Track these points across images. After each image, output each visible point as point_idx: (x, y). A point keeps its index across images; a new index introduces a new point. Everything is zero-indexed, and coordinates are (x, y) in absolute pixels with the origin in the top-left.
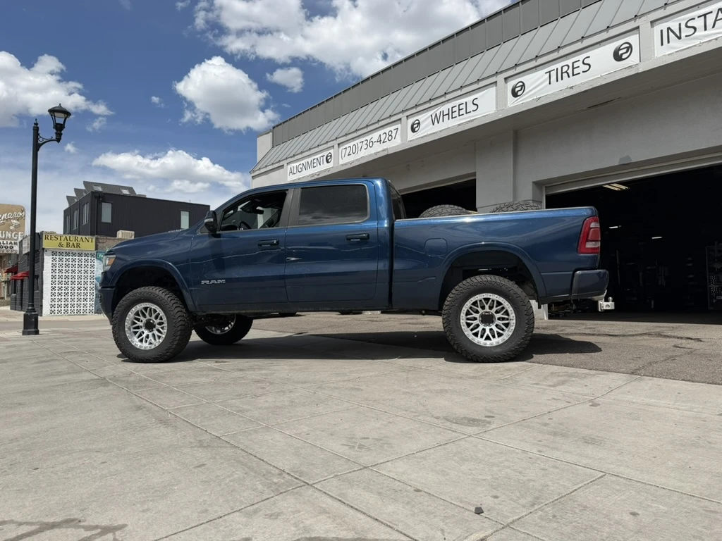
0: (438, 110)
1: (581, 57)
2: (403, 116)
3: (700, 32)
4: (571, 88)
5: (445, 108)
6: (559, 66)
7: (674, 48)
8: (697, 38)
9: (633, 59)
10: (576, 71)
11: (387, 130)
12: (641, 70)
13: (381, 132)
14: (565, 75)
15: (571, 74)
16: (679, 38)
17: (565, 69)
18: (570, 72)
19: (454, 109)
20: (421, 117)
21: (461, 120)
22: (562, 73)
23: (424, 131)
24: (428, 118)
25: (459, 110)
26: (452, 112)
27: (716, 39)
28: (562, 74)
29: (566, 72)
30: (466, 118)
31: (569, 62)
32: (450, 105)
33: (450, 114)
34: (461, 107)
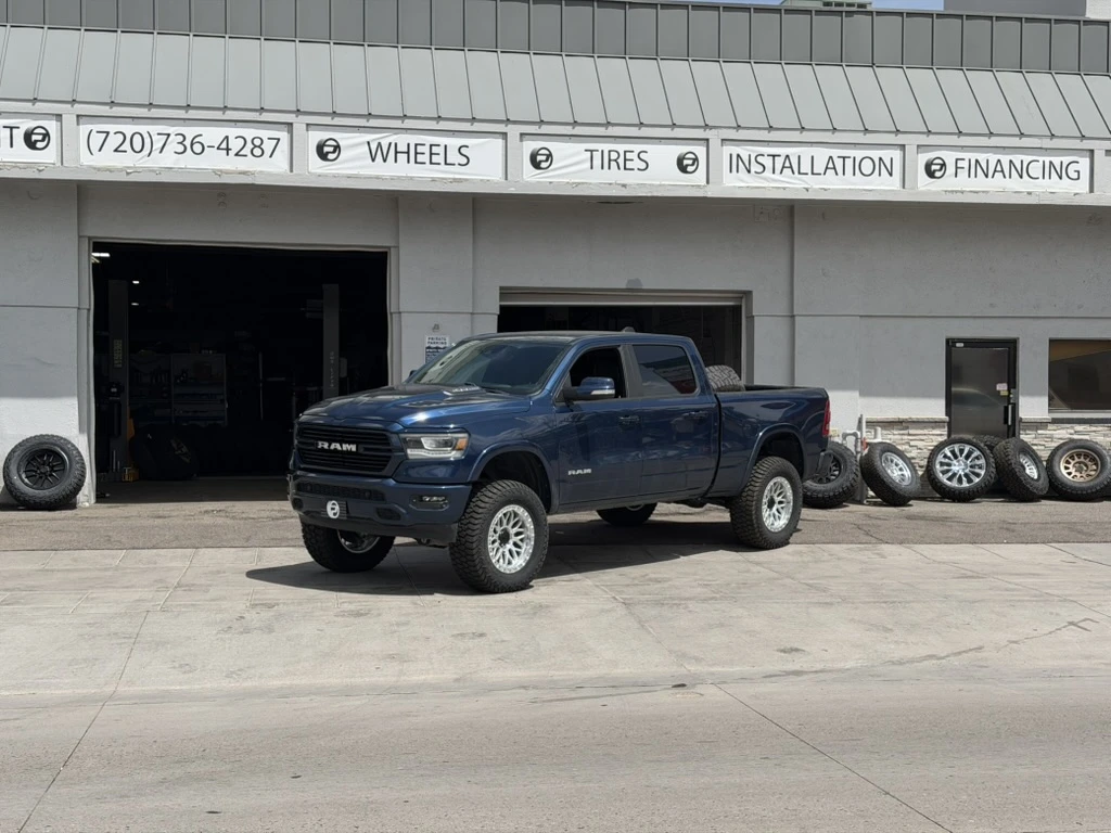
0: (386, 139)
1: (637, 148)
2: (299, 123)
3: (768, 173)
4: (624, 186)
5: (403, 141)
6: (606, 147)
7: (742, 181)
8: (765, 179)
9: (699, 177)
10: (629, 164)
11: (249, 133)
12: (709, 195)
13: (232, 132)
14: (613, 164)
15: (622, 166)
16: (749, 171)
17: (614, 156)
18: (621, 161)
19: (420, 149)
20: (343, 138)
21: (431, 170)
22: (610, 160)
23: (346, 165)
24: (361, 144)
25: (431, 154)
26: (416, 153)
27: (784, 188)
28: (609, 162)
29: (615, 160)
30: (441, 172)
31: (621, 147)
32: (413, 139)
33: (412, 153)
34: (435, 149)
